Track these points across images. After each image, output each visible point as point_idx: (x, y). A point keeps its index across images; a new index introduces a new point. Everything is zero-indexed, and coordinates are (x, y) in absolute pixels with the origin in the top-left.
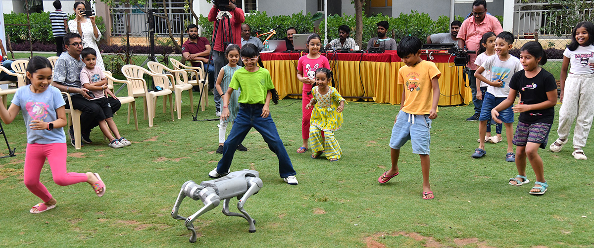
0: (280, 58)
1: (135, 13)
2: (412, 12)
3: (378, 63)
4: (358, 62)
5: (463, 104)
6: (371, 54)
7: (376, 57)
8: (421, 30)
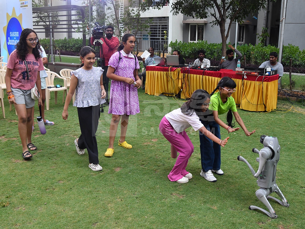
0: (158, 70)
1: (144, 39)
2: (289, 45)
3: (213, 78)
4: (202, 76)
5: (265, 111)
6: (209, 71)
7: (212, 73)
8: (291, 56)
